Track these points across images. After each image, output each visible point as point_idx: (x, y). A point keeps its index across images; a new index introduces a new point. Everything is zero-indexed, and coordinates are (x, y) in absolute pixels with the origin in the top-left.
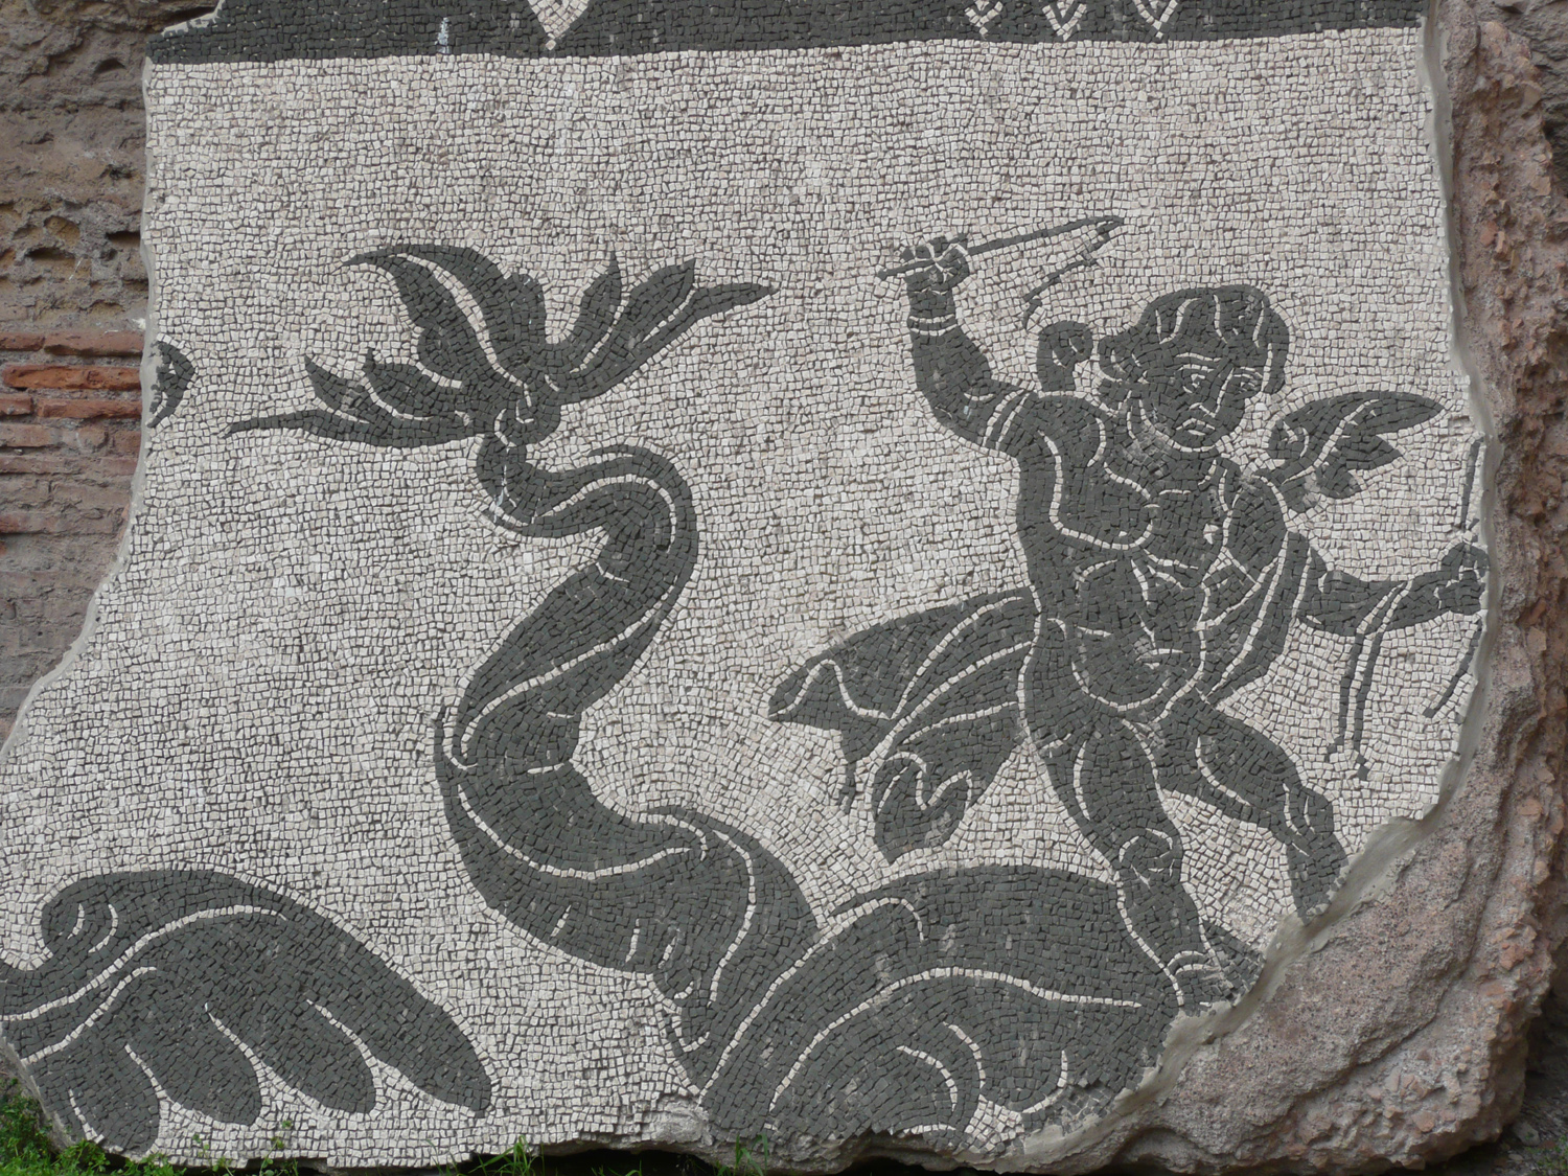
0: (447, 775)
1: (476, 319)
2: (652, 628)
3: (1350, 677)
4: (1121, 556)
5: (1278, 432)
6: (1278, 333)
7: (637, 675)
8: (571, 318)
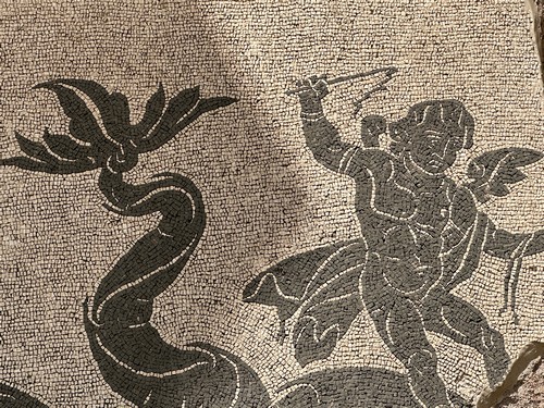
0: (90, 329)
1: (96, 114)
2: (185, 259)
3: (509, 278)
4: (403, 224)
5: (471, 166)
6: (469, 121)
7: (179, 281)
8: (142, 113)
